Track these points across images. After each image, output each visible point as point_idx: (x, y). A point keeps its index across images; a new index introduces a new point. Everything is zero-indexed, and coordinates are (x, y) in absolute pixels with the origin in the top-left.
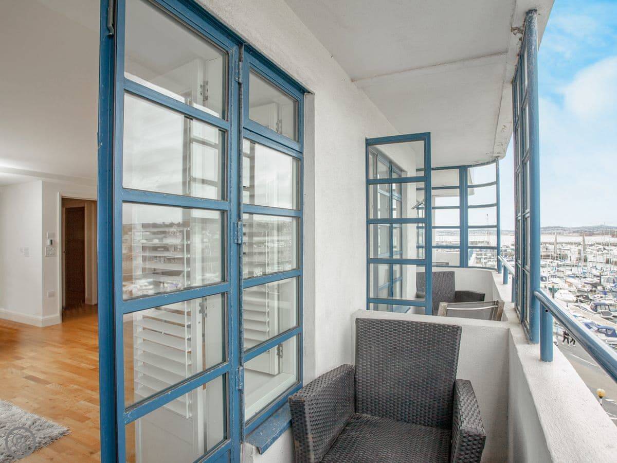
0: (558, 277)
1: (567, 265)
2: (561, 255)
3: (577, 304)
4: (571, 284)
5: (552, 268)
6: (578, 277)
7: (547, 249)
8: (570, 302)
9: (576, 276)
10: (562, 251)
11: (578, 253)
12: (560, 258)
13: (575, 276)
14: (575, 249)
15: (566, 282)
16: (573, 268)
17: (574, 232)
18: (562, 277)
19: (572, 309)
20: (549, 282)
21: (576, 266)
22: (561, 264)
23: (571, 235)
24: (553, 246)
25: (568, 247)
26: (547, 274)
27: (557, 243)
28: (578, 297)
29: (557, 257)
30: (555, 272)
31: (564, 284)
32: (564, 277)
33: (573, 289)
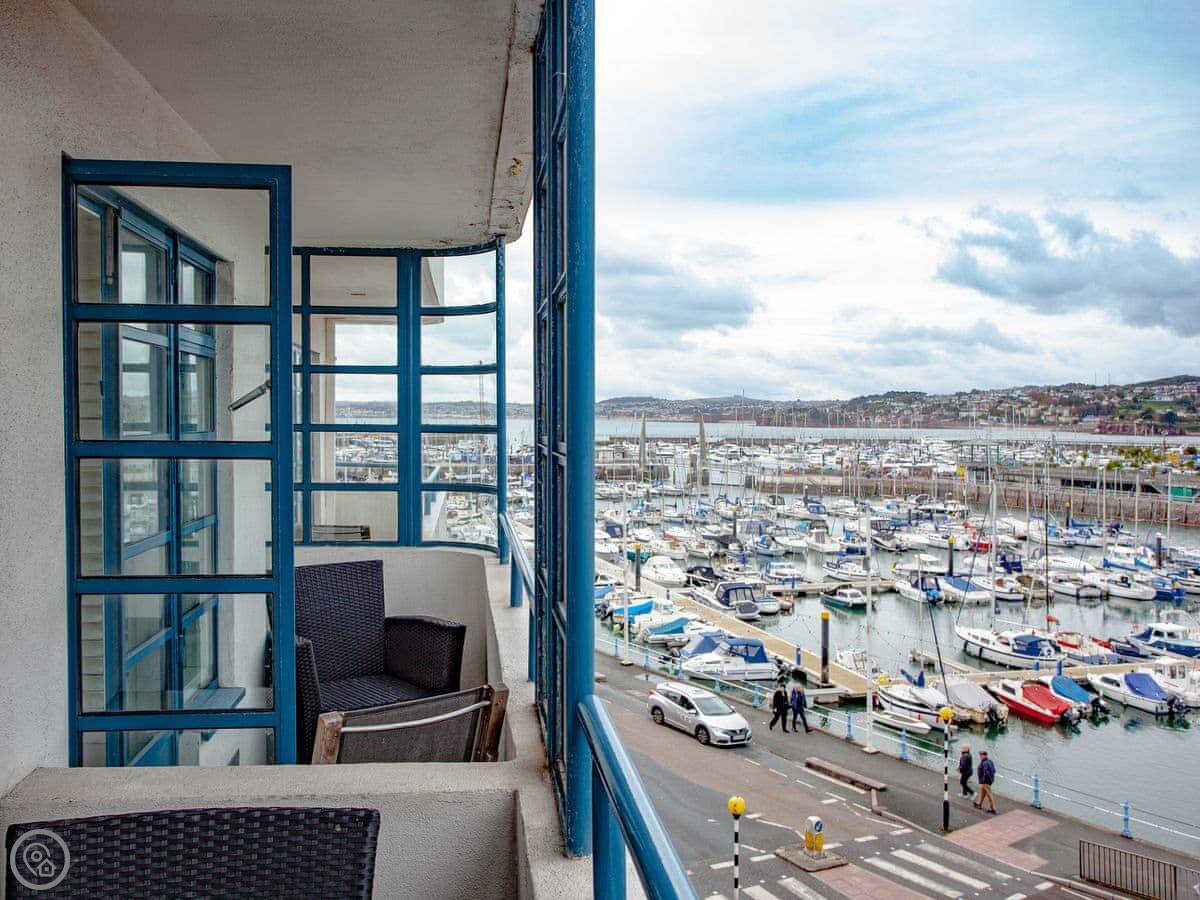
0: (649, 525)
1: (666, 495)
2: (655, 470)
3: (687, 590)
4: (676, 540)
5: (635, 502)
6: (690, 522)
7: (624, 455)
8: (672, 585)
9: (687, 522)
10: (658, 458)
11: (689, 462)
12: (653, 478)
13: (683, 521)
14: (683, 453)
15: (665, 537)
16: (679, 502)
17: (682, 412)
18: (657, 524)
19: (678, 603)
20: (629, 539)
21: (686, 495)
22: (654, 491)
23: (675, 418)
24: (638, 447)
25: (669, 449)
26: (624, 520)
27: (647, 440)
28: (690, 571)
29: (646, 474)
30: (641, 514)
31: (660, 542)
32: (662, 524)
33: (680, 553)
